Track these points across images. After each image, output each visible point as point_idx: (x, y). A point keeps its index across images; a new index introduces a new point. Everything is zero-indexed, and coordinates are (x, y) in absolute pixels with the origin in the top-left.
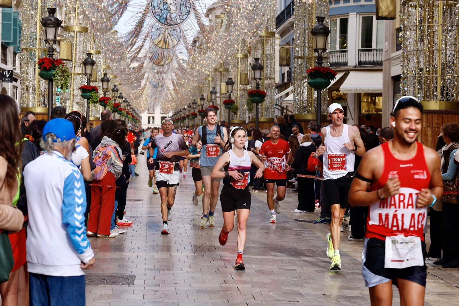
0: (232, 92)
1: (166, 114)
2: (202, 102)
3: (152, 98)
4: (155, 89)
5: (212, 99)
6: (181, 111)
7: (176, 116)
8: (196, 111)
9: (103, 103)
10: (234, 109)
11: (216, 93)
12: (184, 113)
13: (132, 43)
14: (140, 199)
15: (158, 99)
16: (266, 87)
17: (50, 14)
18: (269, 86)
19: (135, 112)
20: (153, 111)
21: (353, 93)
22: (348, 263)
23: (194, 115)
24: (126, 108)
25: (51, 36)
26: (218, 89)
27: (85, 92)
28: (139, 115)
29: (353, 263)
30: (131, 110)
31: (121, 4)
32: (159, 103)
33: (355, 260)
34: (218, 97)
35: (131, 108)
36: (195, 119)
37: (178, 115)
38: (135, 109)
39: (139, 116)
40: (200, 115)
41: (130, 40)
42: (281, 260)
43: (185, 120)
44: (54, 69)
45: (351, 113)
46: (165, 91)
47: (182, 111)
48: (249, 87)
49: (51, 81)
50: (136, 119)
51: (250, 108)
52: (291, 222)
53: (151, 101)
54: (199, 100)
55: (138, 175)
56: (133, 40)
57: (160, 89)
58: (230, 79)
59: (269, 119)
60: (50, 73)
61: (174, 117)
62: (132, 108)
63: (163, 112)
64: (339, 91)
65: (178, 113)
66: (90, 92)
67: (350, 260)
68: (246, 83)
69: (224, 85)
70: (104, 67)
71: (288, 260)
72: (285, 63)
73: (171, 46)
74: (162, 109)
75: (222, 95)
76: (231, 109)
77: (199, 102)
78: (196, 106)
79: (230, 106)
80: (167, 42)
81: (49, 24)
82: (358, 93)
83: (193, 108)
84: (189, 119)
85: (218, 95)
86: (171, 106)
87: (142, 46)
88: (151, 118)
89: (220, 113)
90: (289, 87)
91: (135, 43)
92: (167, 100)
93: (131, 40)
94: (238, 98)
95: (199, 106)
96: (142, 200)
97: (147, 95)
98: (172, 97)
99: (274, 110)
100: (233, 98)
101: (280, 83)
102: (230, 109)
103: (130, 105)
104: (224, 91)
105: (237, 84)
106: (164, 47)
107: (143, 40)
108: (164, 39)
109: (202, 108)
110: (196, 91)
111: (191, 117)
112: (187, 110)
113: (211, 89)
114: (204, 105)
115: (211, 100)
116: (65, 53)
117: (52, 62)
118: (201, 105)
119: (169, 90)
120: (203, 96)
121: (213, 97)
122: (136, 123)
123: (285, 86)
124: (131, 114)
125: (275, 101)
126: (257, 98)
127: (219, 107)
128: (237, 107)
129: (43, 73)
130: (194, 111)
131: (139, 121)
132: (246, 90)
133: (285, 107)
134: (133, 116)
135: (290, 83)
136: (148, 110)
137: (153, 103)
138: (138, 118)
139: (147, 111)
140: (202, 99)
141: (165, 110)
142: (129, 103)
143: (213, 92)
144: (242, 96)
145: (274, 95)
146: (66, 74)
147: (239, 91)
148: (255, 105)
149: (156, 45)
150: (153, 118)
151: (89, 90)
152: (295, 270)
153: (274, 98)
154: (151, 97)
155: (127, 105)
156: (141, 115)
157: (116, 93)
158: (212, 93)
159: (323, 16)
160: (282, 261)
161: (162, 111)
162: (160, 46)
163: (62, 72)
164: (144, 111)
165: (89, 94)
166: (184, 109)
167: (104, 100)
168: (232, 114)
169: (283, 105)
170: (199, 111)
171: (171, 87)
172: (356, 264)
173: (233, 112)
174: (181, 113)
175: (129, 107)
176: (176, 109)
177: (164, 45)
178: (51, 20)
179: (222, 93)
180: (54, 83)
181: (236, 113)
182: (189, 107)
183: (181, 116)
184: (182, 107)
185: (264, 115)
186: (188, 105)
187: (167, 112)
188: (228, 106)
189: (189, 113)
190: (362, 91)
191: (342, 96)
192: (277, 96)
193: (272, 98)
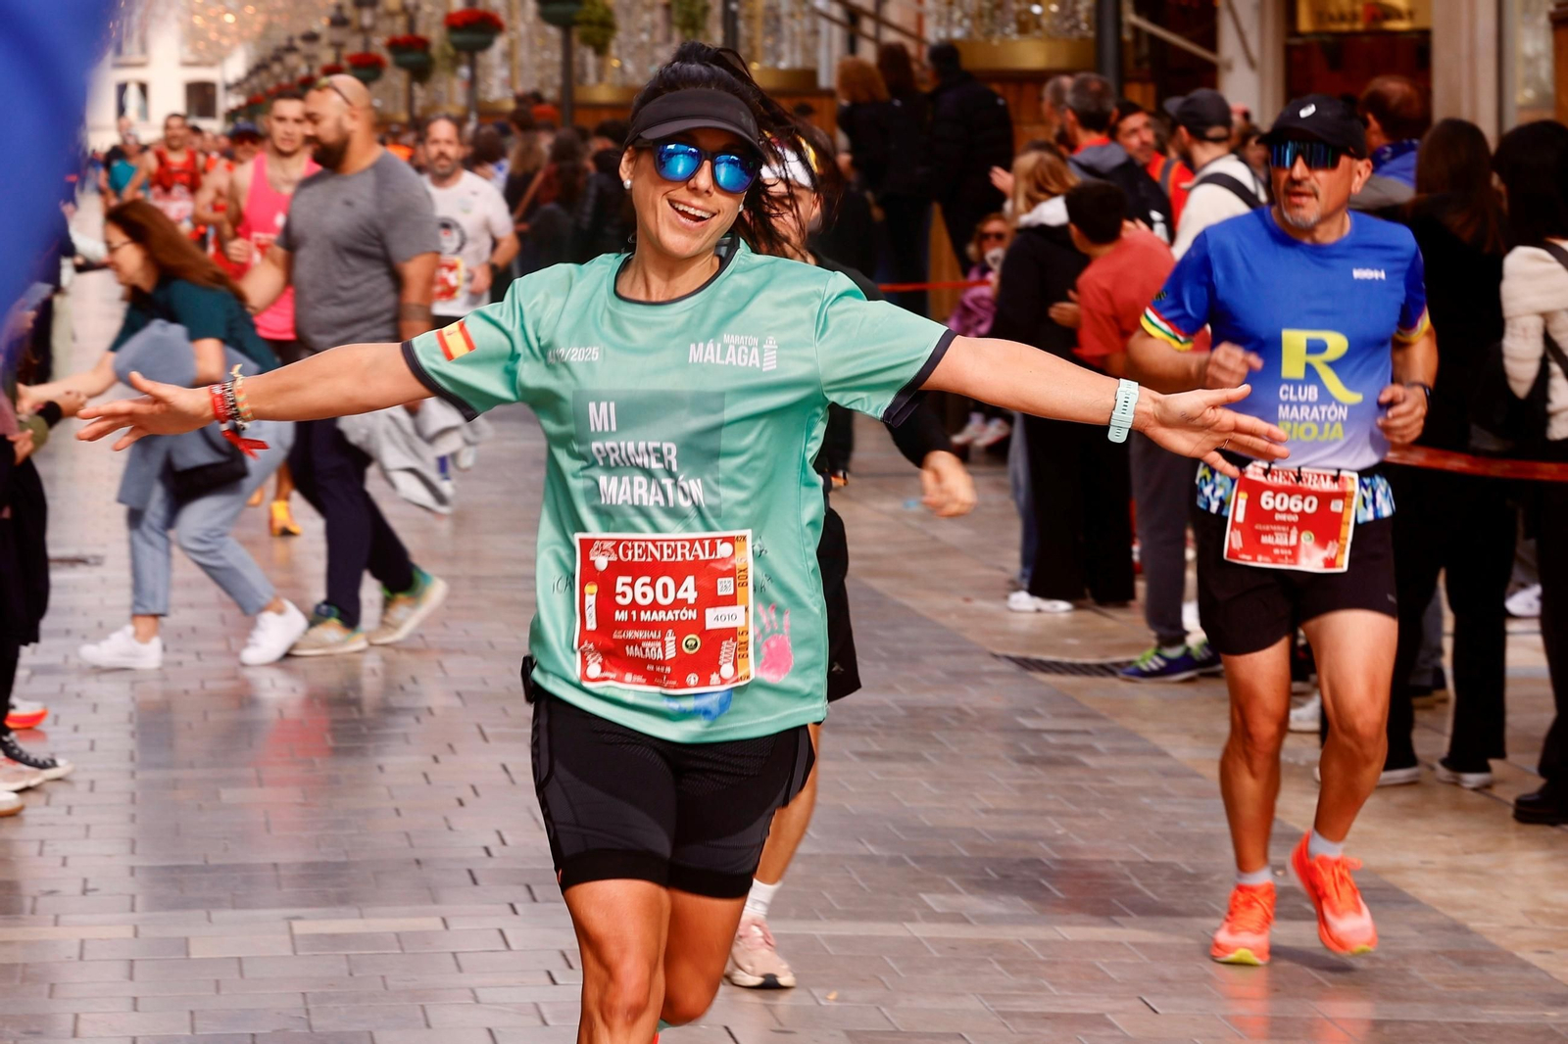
1: (211, 65)
6: (291, 49)
7: (264, 75)
8: (379, 44)
10: (589, 23)
12: (310, 58)
20: (144, 51)
23: (368, 66)
37: (277, 68)
40: (400, 65)
45: (1244, 27)
47: (296, 50)
59: (792, 73)
61: (255, 81)
63: (192, 58)
65: (277, 57)
74: (193, 35)
76: (576, 23)
78: (376, 17)
79: (570, 8)
83: (363, 30)
86: (241, 21)
88: (133, 93)
89: (509, 55)
95: (391, 14)
99: (815, 23)
102: (566, 25)
109: (411, 23)
112: (324, 40)
114: (417, 8)
118: (404, 9)
127: (503, 17)
128: (609, 11)
130: (367, 43)
133: (870, 7)
136: (118, 48)
141: (203, 47)
150: (143, 88)
161: (192, 50)
166: (311, 37)
170: (395, 46)
173: (587, 40)
174: (292, 60)
181: (601, 50)
182: (339, 21)
183: (291, 76)
184: (300, 28)
185: (759, 53)
186: (332, 11)
187: (217, 59)
188: (556, 8)
189: (338, 56)
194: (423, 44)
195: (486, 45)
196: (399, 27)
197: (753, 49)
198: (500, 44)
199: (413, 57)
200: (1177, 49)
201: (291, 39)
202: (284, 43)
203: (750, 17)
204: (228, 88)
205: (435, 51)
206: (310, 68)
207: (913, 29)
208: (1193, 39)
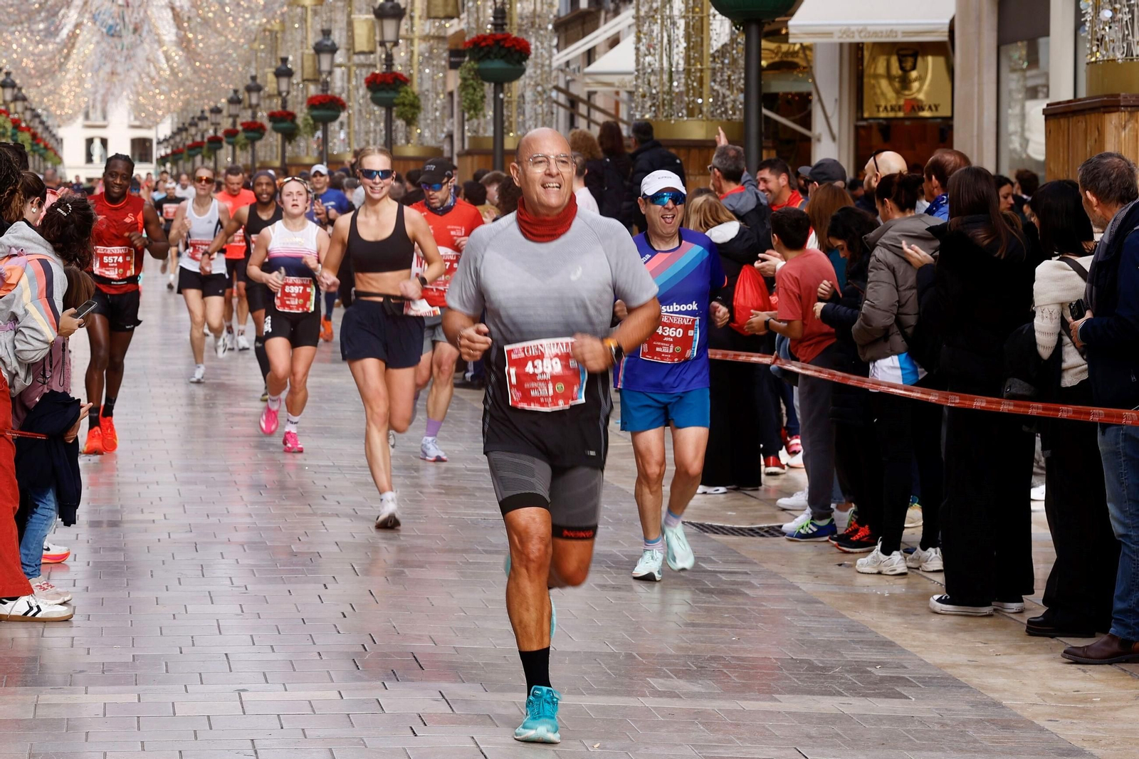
0: (396, 44)
1: (149, 128)
2: (284, 83)
3: (102, 74)
4: (110, 40)
5: (320, 72)
6: (203, 118)
7: (184, 135)
8: (262, 116)
10: (404, 105)
11: (333, 50)
12: (215, 125)
15: (122, 77)
16: (520, 25)
18: (533, 24)
19: (42, 123)
20: (105, 118)
21: (832, 44)
23: (255, 130)
24: (12, 106)
26: (338, 37)
28: (54, 132)
30: (28, 115)
32: (123, 89)
34: (340, 66)
35: (26, 109)
36: (258, 144)
37: (193, 130)
38: (39, 111)
39: (54, 136)
40: (276, 130)
43: (221, 147)
45: (829, 114)
46: (146, 46)
47: (206, 119)
48: (453, 27)
50: (46, 147)
51: (472, 101)
53: (95, 86)
54: (271, 77)
57: (128, 38)
61: (178, 138)
62: (33, 110)
63: (137, 123)
64: (785, 38)
65: (194, 124)
68: (450, 10)
69: (363, 20)
74: (137, 108)
75: (356, 59)
76: (396, 105)
77: (271, 84)
78: (259, 98)
79: (391, 94)
82: (851, 44)
83: (250, 106)
84: (234, 145)
85: (340, 57)
86: (169, 99)
88: (97, 143)
89: (348, 124)
90: (596, 27)
92: (153, 79)
94: (416, 67)
95: (270, 96)
97: (83, 63)
98: (172, 69)
99: (550, 107)
100: (398, 68)
101: (563, 14)
102: (388, 106)
103: (24, 99)
104: (361, 43)
105: (412, 18)
109: (284, 102)
110: (256, 45)
111: (241, 137)
112: (225, 113)
113: (313, 39)
114: (288, 93)
115: (316, 77)
118: (279, 93)
119: (160, 43)
120: (285, 60)
121: (325, 66)
122: (45, 160)
123: (583, 23)
124: (28, 128)
125: (554, 74)
126: (497, 65)
127: (344, 97)
128: (416, 97)
130: (254, 115)
131: (56, 154)
132: (441, 38)
133: (584, 96)
134: (34, 136)
135: (599, 11)
136: (87, 116)
137: (102, 91)
138: (52, 143)
139: (80, 120)
140: (283, 72)
141: (143, 116)
142: (20, 89)
143: (325, 48)
144: (429, 59)
145: (551, 56)
147: (416, 42)
148: (490, 88)
150: (104, 142)
153: (550, 66)
154: (97, 71)
155: (15, 99)
156: (61, 132)
158: (319, 49)
161: (136, 118)
164: (71, 118)
166: (216, 111)
168: (400, 123)
169: (579, 90)
170: (273, 117)
171: (168, 32)
173: (401, 116)
174: (203, 125)
175: (19, 106)
176: (183, 110)
179: (358, 48)
181: (410, 122)
182: (235, 101)
183: (203, 137)
184: (209, 104)
185: (515, 126)
186: (231, 94)
187: (153, 124)
188: (382, 95)
189: (234, 123)
190: (869, 34)
191: (795, 54)
192: (559, 58)
193: (543, 65)
194: (292, 116)
195: (335, 118)
196: (276, 105)
197: (511, 123)
198: (343, 116)
199: (284, 125)
200: (785, 127)
201: (203, 112)
202: (199, 114)
203: (510, 103)
204: (159, 143)
205: (299, 121)
206: (216, 131)
207: (613, 112)
208: (795, 121)
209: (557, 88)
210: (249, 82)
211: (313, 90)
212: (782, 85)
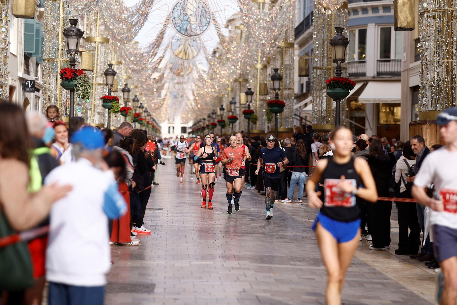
0: (251, 102)
2: (222, 112)
3: (173, 109)
4: (175, 99)
5: (231, 109)
6: (200, 121)
8: (216, 121)
9: (124, 113)
10: (253, 119)
11: (235, 103)
12: (204, 123)
13: (153, 54)
14: (160, 208)
15: (178, 109)
16: (285, 97)
17: (72, 25)
18: (288, 97)
19: (156, 122)
20: (174, 120)
21: (371, 104)
22: (368, 273)
23: (214, 125)
24: (147, 118)
25: (72, 47)
26: (237, 100)
27: (106, 102)
28: (159, 124)
29: (372, 273)
30: (152, 120)
31: (142, 15)
32: (178, 113)
33: (374, 269)
34: (237, 107)
35: (151, 118)
36: (215, 129)
37: (198, 125)
39: (159, 126)
40: (220, 125)
41: (151, 50)
42: (300, 269)
43: (205, 130)
44: (75, 79)
45: (370, 123)
46: (185, 101)
48: (268, 98)
49: (72, 91)
50: (157, 129)
51: (269, 118)
52: (310, 231)
53: (171, 112)
54: (219, 111)
55: (158, 184)
56: (154, 51)
57: (180, 99)
58: (250, 89)
59: (288, 129)
60: (71, 83)
61: (194, 127)
62: (153, 118)
63: (182, 122)
64: (358, 102)
65: (198, 123)
66: (111, 102)
67: (369, 269)
68: (266, 93)
69: (243, 96)
70: (125, 77)
71: (307, 269)
72: (304, 73)
73: (191, 57)
74: (183, 118)
75: (242, 106)
76: (251, 119)
77: (219, 112)
78: (216, 116)
80: (187, 53)
81: (71, 35)
82: (376, 104)
83: (213, 118)
84: (208, 129)
85: (238, 105)
86: (192, 116)
87: (163, 57)
89: (240, 123)
90: (307, 97)
91: (156, 54)
93: (153, 51)
94: (257, 108)
95: (218, 116)
96: (162, 209)
97: (167, 105)
98: (192, 108)
99: (293, 120)
100: (252, 108)
101: (299, 94)
102: (249, 119)
103: (150, 115)
104: (243, 101)
105: (257, 95)
106: (184, 58)
107: (163, 51)
108: (184, 50)
109: (222, 118)
110: (215, 101)
111: (210, 127)
113: (230, 99)
114: (223, 115)
115: (230, 111)
116: (87, 63)
117: (74, 72)
118: (221, 115)
119: (189, 100)
120: (222, 106)
121: (233, 107)
122: (156, 132)
123: (304, 96)
124: (152, 124)
125: (294, 111)
126: (276, 108)
127: (238, 117)
128: (256, 117)
129: (65, 83)
130: (214, 121)
131: (159, 131)
132: (265, 100)
133: (304, 117)
134: (153, 126)
135: (308, 93)
136: (169, 120)
137: (173, 113)
138: (158, 128)
139: (167, 121)
140: (222, 109)
141: (185, 120)
142: (149, 113)
143: (232, 103)
144: (261, 106)
145: (293, 105)
146: (87, 85)
147: (258, 101)
148: (274, 115)
149: (177, 56)
150: (173, 127)
151: (110, 100)
152: (314, 279)
153: (293, 108)
154: (171, 108)
155: (148, 115)
156: (161, 125)
157: (136, 103)
158: (231, 103)
159: (341, 26)
160: (302, 270)
162: (180, 56)
163: (84, 82)
164: (164, 121)
165: (110, 104)
166: (204, 119)
167: (125, 110)
168: (251, 124)
169: (302, 115)
170: (219, 121)
171: (192, 97)
172: (375, 273)
173: (252, 122)
174: (201, 123)
176: (196, 119)
177: (184, 55)
178: (73, 31)
179: (242, 103)
180: (75, 93)
181: (255, 123)
182: (209, 116)
183: (200, 126)
184: (202, 117)
185: (283, 125)
186: (208, 115)
187: (187, 122)
188: (247, 116)
189: (209, 123)
190: (381, 101)
191: (361, 106)
192: (296, 106)
193: (291, 108)
194: (224, 121)
195: (235, 122)
196: (220, 118)
198: (238, 122)
199: (222, 124)
201: (200, 120)
202: (199, 120)
204: (189, 128)
205: (226, 123)
207: (311, 122)
208: (361, 125)
209: (295, 115)
210: (212, 111)
211: (231, 114)
212: (357, 114)
